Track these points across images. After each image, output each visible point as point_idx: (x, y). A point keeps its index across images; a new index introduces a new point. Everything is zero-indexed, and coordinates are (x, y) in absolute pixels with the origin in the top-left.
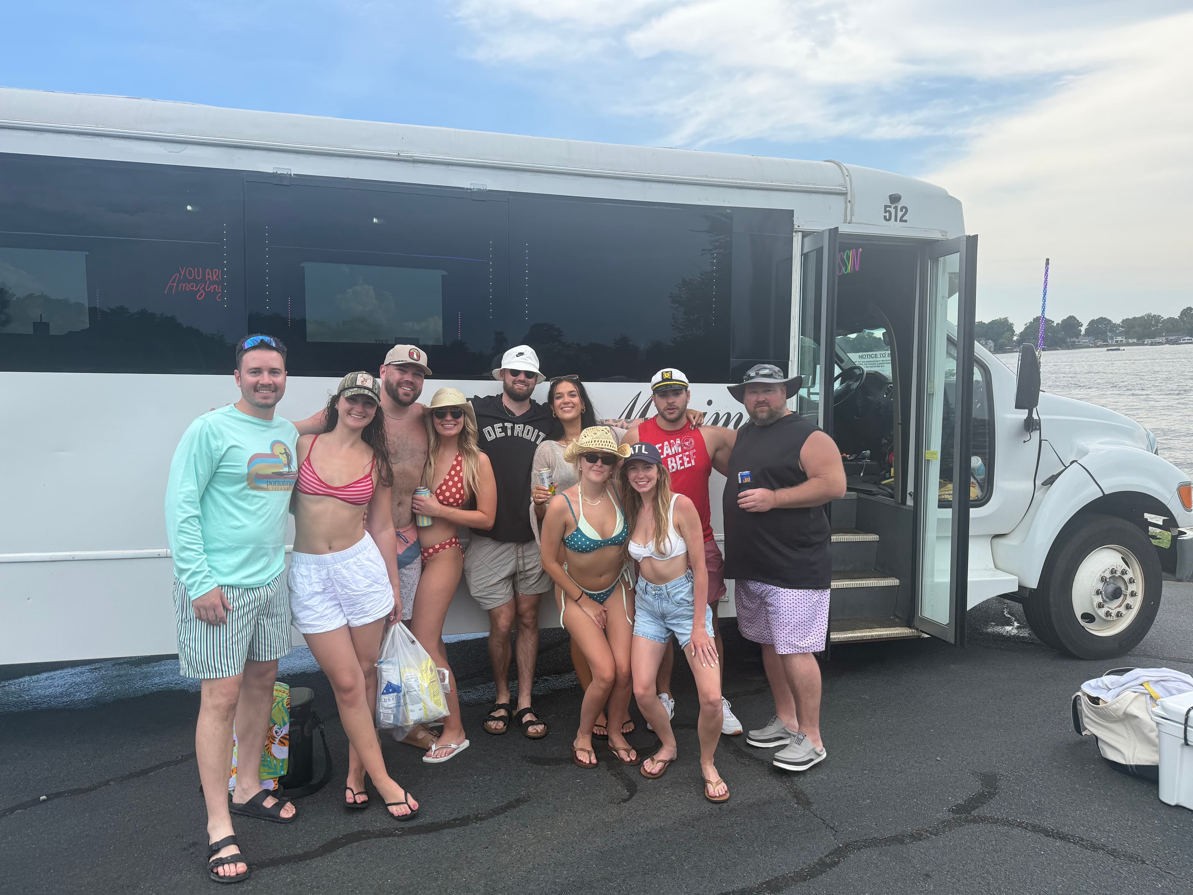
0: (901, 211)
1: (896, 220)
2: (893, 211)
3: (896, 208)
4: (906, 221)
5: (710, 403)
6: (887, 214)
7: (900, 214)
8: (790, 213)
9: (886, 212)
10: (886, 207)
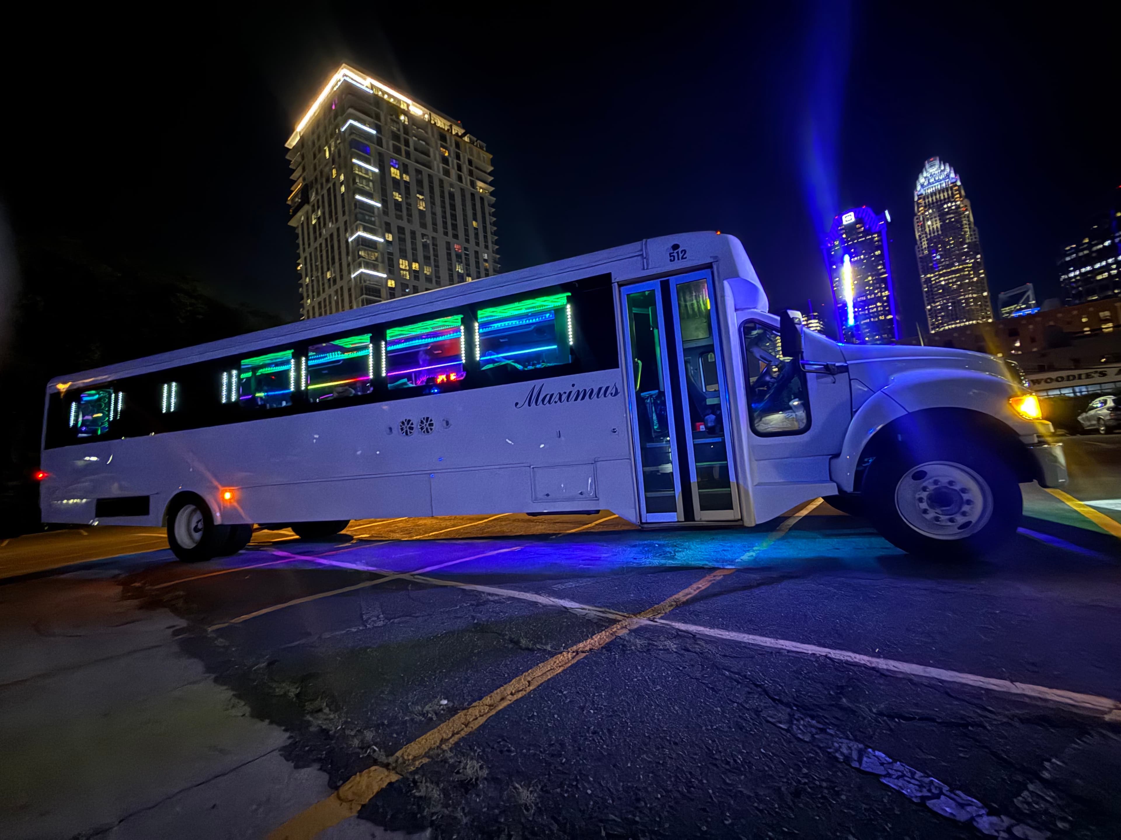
0: (681, 253)
1: (678, 259)
2: (675, 255)
3: (678, 253)
4: (686, 258)
5: (573, 385)
6: (672, 258)
7: (681, 255)
8: (609, 275)
9: (671, 256)
10: (670, 254)
